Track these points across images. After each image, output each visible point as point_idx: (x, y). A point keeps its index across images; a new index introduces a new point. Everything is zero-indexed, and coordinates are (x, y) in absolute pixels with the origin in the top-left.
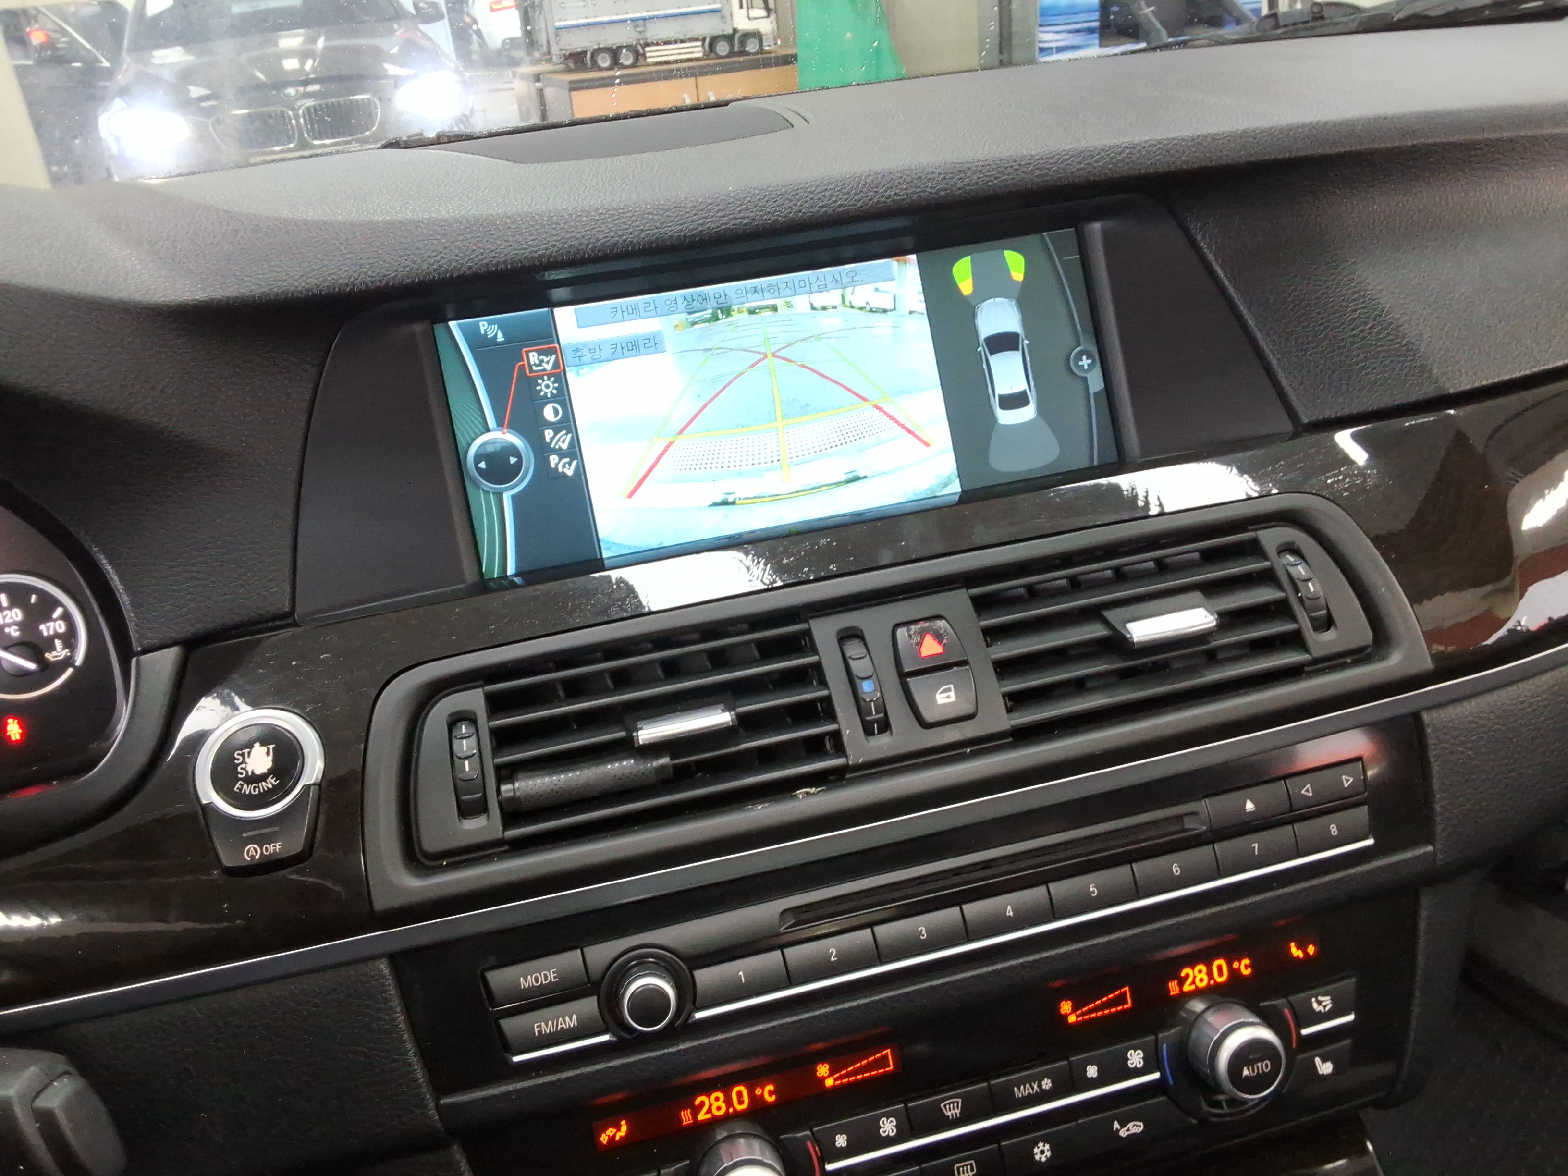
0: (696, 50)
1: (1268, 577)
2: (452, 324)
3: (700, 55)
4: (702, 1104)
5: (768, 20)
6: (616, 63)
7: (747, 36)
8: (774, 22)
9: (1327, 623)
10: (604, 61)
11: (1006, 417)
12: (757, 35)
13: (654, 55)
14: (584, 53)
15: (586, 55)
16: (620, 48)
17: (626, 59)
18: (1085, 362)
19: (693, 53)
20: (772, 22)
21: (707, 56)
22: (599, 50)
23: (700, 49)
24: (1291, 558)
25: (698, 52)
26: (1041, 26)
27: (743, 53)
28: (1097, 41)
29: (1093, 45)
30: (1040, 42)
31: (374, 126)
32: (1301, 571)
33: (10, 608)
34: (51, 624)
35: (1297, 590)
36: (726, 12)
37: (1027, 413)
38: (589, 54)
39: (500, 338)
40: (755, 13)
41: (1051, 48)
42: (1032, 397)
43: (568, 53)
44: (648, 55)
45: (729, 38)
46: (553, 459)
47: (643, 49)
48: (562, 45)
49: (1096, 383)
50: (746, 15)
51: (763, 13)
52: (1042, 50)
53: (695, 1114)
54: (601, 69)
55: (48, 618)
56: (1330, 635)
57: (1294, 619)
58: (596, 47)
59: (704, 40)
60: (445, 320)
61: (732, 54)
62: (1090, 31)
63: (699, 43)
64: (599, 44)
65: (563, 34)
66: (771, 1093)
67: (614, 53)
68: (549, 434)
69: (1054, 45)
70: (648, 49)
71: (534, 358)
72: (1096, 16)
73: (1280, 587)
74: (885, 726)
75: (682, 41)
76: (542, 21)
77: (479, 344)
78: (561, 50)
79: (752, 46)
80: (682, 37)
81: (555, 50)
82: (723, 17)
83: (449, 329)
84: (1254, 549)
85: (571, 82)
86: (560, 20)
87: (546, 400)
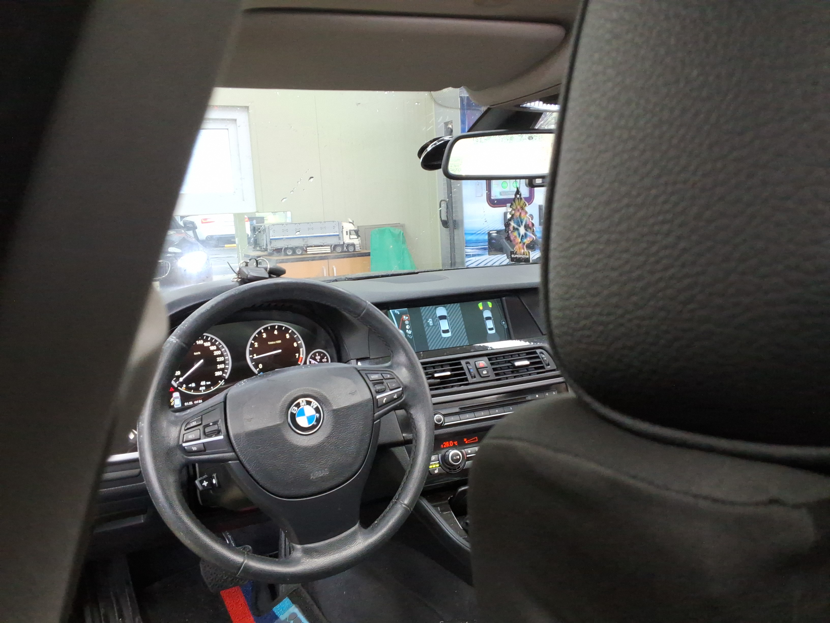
0: (328, 250)
1: (538, 357)
2: (391, 311)
3: (330, 251)
4: (445, 444)
5: (358, 239)
6: (294, 253)
7: (348, 245)
8: (360, 240)
9: (549, 365)
10: (289, 252)
11: (490, 332)
12: (353, 245)
13: (310, 251)
14: (282, 249)
15: (282, 250)
16: (297, 248)
17: (299, 252)
18: (504, 323)
19: (326, 250)
20: (359, 240)
21: (331, 253)
22: (286, 249)
23: (330, 249)
24: (542, 354)
25: (329, 250)
26: (466, 246)
27: (348, 251)
28: (487, 253)
29: (487, 254)
30: (466, 252)
31: (167, 273)
32: (543, 356)
33: (318, 356)
34: (324, 359)
35: (543, 359)
36: (341, 236)
37: (494, 331)
38: (283, 249)
39: (399, 313)
40: (352, 237)
41: (470, 255)
42: (494, 328)
43: (274, 249)
44: (308, 250)
45: (342, 246)
46: (408, 336)
47: (306, 248)
48: (272, 246)
49: (506, 327)
50: (349, 237)
51: (356, 237)
52: (467, 255)
53: (443, 446)
54: (288, 255)
55: (324, 358)
56: (549, 367)
57: (542, 364)
58: (287, 247)
59: (331, 245)
60: (389, 310)
61: (342, 252)
62: (485, 249)
63: (330, 247)
64: (288, 246)
65: (273, 242)
66: (456, 443)
67: (294, 250)
68: (407, 331)
69: (471, 253)
70: (308, 248)
71: (404, 317)
72: (487, 244)
73: (540, 359)
74: (475, 377)
75: (322, 246)
76: (265, 236)
77: (395, 315)
78: (272, 247)
79: (351, 249)
80: (323, 244)
81: (269, 247)
82: (339, 238)
83: (390, 312)
84: (535, 353)
85: (277, 260)
86: (273, 236)
87: (407, 325)
